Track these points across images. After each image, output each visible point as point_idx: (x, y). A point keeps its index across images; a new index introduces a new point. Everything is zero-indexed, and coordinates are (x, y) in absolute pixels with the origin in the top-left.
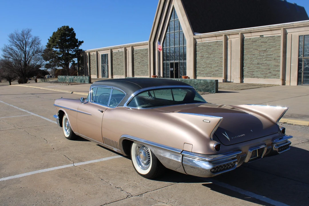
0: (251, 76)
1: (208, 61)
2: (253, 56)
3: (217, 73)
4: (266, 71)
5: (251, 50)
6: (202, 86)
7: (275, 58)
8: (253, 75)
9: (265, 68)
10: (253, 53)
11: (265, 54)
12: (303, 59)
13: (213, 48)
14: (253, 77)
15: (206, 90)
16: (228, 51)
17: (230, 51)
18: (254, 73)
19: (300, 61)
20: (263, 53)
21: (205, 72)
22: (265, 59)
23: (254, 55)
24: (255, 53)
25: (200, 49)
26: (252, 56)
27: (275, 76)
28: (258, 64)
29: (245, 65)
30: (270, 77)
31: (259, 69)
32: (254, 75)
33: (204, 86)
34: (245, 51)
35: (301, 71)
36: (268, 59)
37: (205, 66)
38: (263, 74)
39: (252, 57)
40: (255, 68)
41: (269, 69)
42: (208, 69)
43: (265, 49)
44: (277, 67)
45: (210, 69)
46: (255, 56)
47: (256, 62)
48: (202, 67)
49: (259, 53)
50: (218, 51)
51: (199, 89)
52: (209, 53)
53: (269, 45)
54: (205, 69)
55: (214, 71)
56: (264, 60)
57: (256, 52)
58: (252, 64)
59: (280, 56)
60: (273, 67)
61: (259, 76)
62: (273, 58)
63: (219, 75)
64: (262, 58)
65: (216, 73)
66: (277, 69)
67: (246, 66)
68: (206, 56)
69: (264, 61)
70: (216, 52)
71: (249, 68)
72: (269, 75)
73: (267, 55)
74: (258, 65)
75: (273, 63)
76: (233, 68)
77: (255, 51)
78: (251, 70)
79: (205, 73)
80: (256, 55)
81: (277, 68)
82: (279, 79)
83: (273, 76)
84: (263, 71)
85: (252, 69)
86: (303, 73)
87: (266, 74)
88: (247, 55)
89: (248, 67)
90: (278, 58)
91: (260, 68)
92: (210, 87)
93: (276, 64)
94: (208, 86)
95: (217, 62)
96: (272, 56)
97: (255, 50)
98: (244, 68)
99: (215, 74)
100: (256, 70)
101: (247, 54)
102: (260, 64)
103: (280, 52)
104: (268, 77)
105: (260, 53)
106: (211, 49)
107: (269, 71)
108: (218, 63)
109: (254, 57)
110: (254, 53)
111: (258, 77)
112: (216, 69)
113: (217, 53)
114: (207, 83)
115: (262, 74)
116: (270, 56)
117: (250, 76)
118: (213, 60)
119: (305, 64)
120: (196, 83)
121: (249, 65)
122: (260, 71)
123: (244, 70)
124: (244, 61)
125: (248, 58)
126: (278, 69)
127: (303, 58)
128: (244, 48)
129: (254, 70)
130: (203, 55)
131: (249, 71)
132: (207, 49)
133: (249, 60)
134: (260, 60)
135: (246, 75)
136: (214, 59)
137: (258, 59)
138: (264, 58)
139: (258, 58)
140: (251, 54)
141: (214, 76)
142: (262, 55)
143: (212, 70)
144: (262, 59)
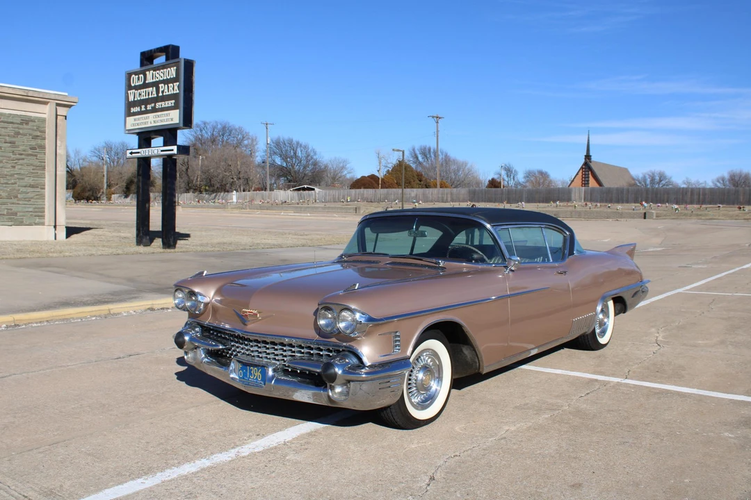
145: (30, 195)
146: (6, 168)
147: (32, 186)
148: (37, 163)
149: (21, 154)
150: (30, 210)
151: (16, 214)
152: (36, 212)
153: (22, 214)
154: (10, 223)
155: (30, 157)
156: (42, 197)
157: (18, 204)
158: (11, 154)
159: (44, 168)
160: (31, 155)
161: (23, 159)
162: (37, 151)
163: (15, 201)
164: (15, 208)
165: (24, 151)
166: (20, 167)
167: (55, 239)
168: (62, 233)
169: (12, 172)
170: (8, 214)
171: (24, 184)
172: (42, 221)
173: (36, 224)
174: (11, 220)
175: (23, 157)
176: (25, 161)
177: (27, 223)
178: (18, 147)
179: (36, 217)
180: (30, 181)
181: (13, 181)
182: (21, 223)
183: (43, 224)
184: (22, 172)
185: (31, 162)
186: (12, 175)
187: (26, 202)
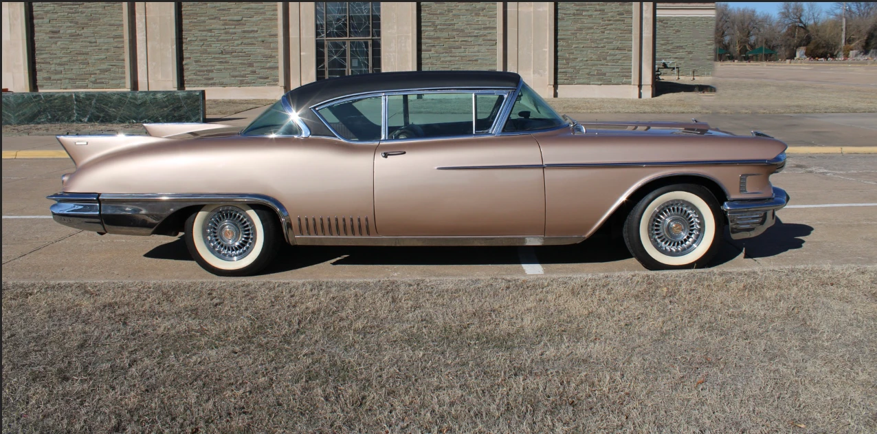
0: (205, 82)
1: (77, 46)
2: (210, 34)
3: (105, 78)
4: (243, 69)
5: (203, 18)
6: (162, 108)
7: (263, 39)
8: (210, 79)
9: (240, 61)
10: (208, 25)
11: (240, 30)
12: (326, 43)
13: (90, 9)
14: (211, 84)
15: (175, 117)
16: (137, 21)
17: (144, 20)
18: (211, 75)
19: (319, 45)
20: (233, 27)
21: (65, 76)
22: (239, 42)
23: (210, 31)
24: (213, 26)
25: (47, 12)
26: (204, 33)
27: (266, 80)
28: (222, 53)
29: (186, 55)
30: (254, 83)
31: (226, 66)
32: (213, 79)
33: (166, 107)
34: (185, 22)
35: (324, 67)
36: (246, 41)
37: (64, 59)
38: (236, 77)
39: (206, 36)
40: (214, 64)
41: (251, 65)
42: (77, 67)
43: (239, 18)
44: (269, 60)
45: (81, 66)
46: (213, 34)
47: (216, 47)
48: (58, 61)
49: (223, 27)
50: (105, 20)
51: (153, 117)
52: (77, 23)
53: (248, 9)
54: (66, 67)
55: (98, 72)
56: (236, 42)
57: (216, 25)
58: (205, 52)
59: (276, 35)
60: (259, 58)
61: (225, 81)
62: (260, 39)
63: (111, 82)
64: (231, 37)
65: (102, 76)
66: (269, 65)
67: (190, 58)
68: (69, 31)
69: (238, 45)
70: (101, 21)
71: (200, 64)
72: (250, 78)
73: (244, 32)
74: (224, 56)
75: (259, 50)
76: (154, 64)
77: (215, 21)
78: (206, 69)
79: (66, 78)
80: (216, 32)
81: (269, 62)
82: (279, 87)
83: (262, 80)
84: (235, 69)
85: (205, 66)
86: (327, 73)
87: (244, 76)
88: (191, 30)
89: (196, 62)
90: (271, 40)
91: (226, 62)
92: (185, 109)
93: (267, 52)
94: (179, 108)
95: (104, 48)
96: (256, 35)
97: (212, 19)
98: (184, 62)
99: (98, 81)
100: (216, 67)
101: (190, 28)
102: (227, 53)
103: (276, 26)
104: (249, 84)
105: (226, 27)
106: (82, 13)
107: (251, 69)
108: (107, 50)
109: (211, 36)
110: (211, 28)
111: (223, 85)
112: (104, 66)
113: (104, 25)
114: (174, 99)
115: (233, 77)
116: (251, 35)
117: (201, 82)
118: (90, 42)
119: (330, 51)
120: (139, 102)
121: (199, 55)
122: (227, 69)
123: (185, 67)
124: (184, 46)
125: (194, 39)
126: (272, 64)
127: (325, 38)
128: (183, 13)
129: (213, 68)
130: (55, 29)
131: (200, 71)
132: (69, 13)
133: (196, 43)
134: (225, 43)
135: (191, 80)
136: (94, 40)
137: (222, 40)
138: (236, 40)
139: (220, 38)
140: (202, 28)
141: (96, 85)
142: (231, 31)
143: (91, 69)
144: (230, 40)
145: (618, 57)
146: (596, 33)
147: (618, 49)
148: (622, 27)
149: (610, 20)
150: (618, 70)
151: (605, 74)
152: (623, 72)
153: (610, 74)
154: (600, 83)
155: (618, 23)
156: (629, 58)
157: (607, 65)
158: (600, 21)
159: (631, 32)
160: (619, 20)
161: (611, 24)
162: (625, 16)
163: (603, 62)
164: (604, 69)
165: (612, 17)
166: (608, 32)
167: (640, 96)
168: (647, 92)
169: (602, 37)
170: (598, 74)
171: (612, 47)
172: (629, 80)
173: (623, 84)
174: (599, 80)
175: (611, 22)
176: (613, 26)
177: (615, 83)
178: (607, 13)
179: (622, 77)
180: (617, 44)
181: (602, 45)
182: (609, 83)
183: (629, 83)
184: (611, 36)
185: (618, 27)
186: (602, 40)
187: (614, 64)
